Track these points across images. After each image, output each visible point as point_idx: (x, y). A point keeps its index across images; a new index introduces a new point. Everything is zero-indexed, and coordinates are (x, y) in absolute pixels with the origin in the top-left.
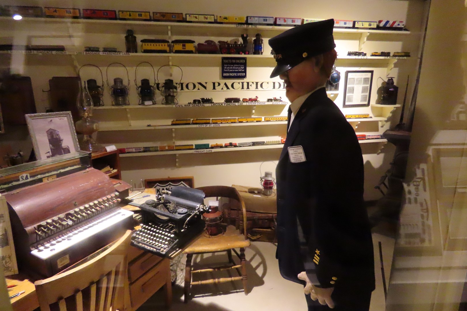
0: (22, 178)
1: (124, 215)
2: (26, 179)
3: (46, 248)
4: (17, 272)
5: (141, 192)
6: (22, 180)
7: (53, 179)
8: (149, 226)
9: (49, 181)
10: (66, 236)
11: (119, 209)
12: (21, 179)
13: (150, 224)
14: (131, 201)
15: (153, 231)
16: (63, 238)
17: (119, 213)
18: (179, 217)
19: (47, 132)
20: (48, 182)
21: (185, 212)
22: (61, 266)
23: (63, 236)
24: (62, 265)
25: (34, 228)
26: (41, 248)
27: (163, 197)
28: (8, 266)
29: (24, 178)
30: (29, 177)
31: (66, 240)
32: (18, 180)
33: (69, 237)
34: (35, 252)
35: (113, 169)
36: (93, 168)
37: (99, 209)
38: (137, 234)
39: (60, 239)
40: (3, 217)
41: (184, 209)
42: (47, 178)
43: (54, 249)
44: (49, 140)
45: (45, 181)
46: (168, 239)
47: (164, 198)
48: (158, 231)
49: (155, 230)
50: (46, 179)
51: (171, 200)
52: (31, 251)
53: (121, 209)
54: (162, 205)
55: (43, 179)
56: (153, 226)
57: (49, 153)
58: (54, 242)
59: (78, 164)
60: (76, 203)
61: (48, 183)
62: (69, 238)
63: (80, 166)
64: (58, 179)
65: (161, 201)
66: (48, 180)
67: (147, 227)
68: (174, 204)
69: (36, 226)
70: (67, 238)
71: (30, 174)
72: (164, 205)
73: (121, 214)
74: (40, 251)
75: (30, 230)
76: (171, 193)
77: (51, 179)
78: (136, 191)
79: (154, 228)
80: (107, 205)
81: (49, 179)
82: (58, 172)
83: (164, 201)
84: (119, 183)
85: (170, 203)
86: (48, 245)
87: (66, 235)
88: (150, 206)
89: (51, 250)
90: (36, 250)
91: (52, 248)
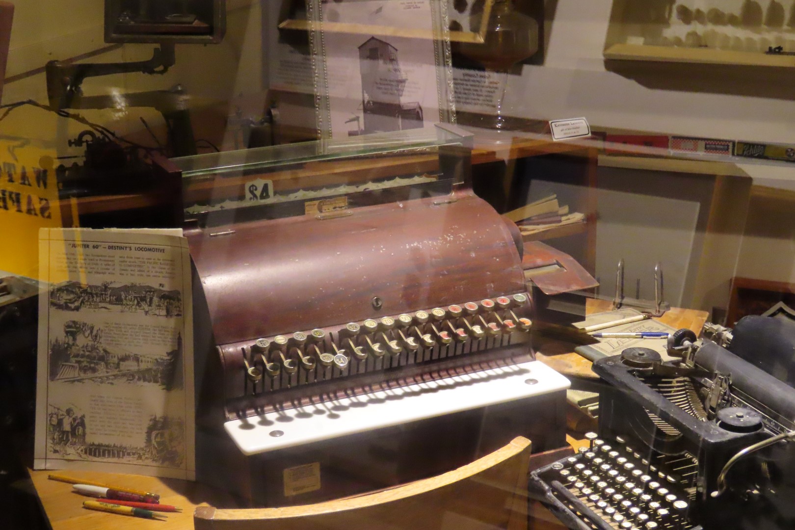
0: (252, 192)
1: (535, 381)
2: (262, 197)
3: (265, 422)
4: (192, 476)
5: (641, 316)
6: (251, 199)
7: (335, 208)
8: (615, 446)
9: (323, 214)
10: (329, 405)
11: (529, 357)
12: (248, 195)
13: (619, 439)
14: (591, 340)
15: (622, 470)
16: (320, 406)
17: (521, 372)
18: (716, 435)
19: (360, 48)
20: (319, 215)
21: (748, 425)
22: (294, 493)
23: (322, 401)
24: (296, 489)
25: (241, 352)
26: (254, 420)
27: (694, 350)
28: (174, 449)
29: (258, 193)
30: (271, 191)
31: (324, 417)
32: (242, 197)
33: (336, 408)
34: (233, 426)
35: (572, 211)
36: (471, 193)
37: (447, 338)
38: (567, 465)
39: (309, 409)
40: (179, 300)
41: (749, 414)
42: (319, 204)
43: (281, 433)
44: (364, 77)
45: (312, 212)
46: (663, 512)
47: (696, 353)
48: (637, 472)
49: (629, 466)
50: (316, 207)
51: (722, 367)
52: (227, 420)
53: (534, 359)
54: (686, 378)
55: (306, 204)
56: (629, 449)
57: (356, 123)
58: (291, 412)
59: (430, 173)
60: (380, 303)
61: (318, 219)
62: (334, 412)
63: (434, 180)
64: (350, 211)
65: (684, 361)
66: (321, 212)
67: (606, 448)
68: (725, 385)
69: (247, 346)
70: (329, 410)
71: (275, 183)
72: (693, 381)
73: (526, 376)
74: (247, 426)
75: (231, 354)
76: (731, 337)
77: (331, 208)
78: (629, 310)
79: (630, 458)
80: (477, 329)
81: (324, 207)
82: (361, 188)
83: (695, 366)
84: (558, 264)
85: (711, 376)
86: (272, 416)
87: (331, 400)
88: (630, 372)
89: (273, 434)
90: (239, 422)
91: (278, 426)
